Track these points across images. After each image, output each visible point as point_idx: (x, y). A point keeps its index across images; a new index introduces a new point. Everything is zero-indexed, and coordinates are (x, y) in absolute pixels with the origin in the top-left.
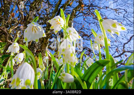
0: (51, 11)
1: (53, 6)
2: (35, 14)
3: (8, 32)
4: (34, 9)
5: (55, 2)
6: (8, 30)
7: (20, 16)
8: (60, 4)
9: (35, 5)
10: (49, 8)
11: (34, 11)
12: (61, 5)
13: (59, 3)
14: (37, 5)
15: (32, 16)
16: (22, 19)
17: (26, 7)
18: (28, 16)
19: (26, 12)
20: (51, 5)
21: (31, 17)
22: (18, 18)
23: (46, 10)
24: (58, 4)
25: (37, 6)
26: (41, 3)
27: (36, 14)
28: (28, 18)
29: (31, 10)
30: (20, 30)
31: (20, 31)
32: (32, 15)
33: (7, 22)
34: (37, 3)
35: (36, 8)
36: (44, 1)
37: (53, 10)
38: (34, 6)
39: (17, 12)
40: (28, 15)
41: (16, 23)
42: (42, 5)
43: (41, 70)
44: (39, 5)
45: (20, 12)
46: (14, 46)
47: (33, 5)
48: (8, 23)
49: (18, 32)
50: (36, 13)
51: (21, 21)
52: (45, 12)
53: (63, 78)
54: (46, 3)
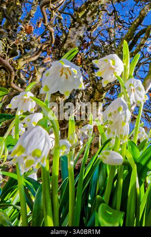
0: (119, 36)
1: (123, 26)
2: (81, 35)
3: (14, 66)
4: (80, 25)
5: (131, 19)
6: (15, 63)
7: (46, 34)
8: (139, 23)
9: (84, 16)
10: (115, 27)
11: (80, 28)
12: (141, 28)
13: (138, 21)
14: (90, 15)
15: (74, 40)
16: (49, 42)
17: (61, 17)
18: (64, 37)
19: (62, 29)
20: (121, 23)
21: (72, 41)
22: (42, 37)
23: (108, 30)
24: (135, 23)
25: (89, 19)
26: (98, 14)
27: (84, 36)
28: (65, 42)
29: (74, 26)
30: (45, 66)
31: (43, 69)
32: (76, 36)
33: (12, 44)
34: (90, 12)
35: (86, 22)
36: (106, 11)
37: (122, 35)
38: (82, 17)
39: (40, 24)
40: (67, 35)
41: (35, 49)
42: (101, 17)
43: (68, 142)
44: (93, 18)
45: (46, 27)
46: (25, 97)
47: (80, 15)
48: (14, 46)
49: (39, 70)
50: (86, 34)
51: (49, 46)
52: (107, 35)
53: (105, 158)
54: (110, 15)
